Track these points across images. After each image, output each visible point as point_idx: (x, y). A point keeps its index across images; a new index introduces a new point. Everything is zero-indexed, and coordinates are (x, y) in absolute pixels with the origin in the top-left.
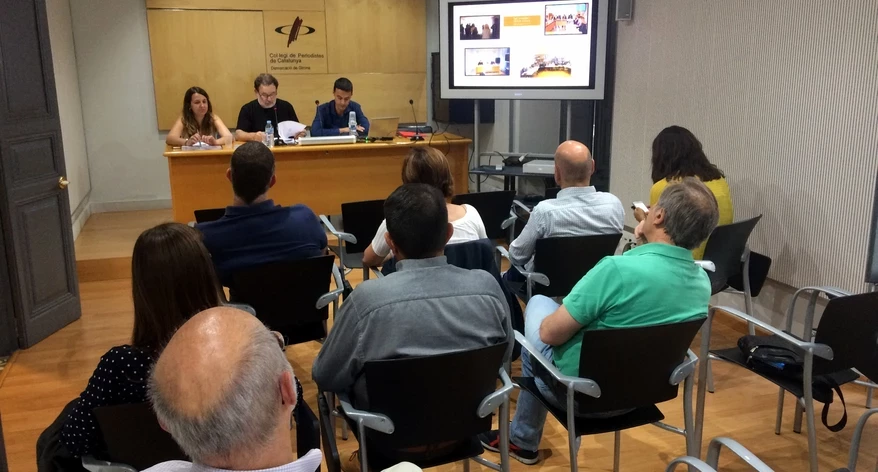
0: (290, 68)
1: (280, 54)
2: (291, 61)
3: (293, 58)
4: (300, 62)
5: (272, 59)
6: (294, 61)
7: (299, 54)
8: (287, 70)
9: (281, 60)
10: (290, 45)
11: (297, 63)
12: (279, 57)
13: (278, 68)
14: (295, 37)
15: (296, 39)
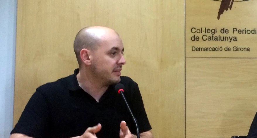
0: (220, 49)
1: (206, 28)
2: (222, 39)
3: (225, 35)
4: (236, 40)
5: (194, 35)
6: (227, 38)
7: (234, 29)
8: (215, 52)
9: (207, 38)
10: (221, 15)
11: (230, 42)
12: (204, 33)
13: (201, 48)
14: (230, 4)
15: (231, 8)
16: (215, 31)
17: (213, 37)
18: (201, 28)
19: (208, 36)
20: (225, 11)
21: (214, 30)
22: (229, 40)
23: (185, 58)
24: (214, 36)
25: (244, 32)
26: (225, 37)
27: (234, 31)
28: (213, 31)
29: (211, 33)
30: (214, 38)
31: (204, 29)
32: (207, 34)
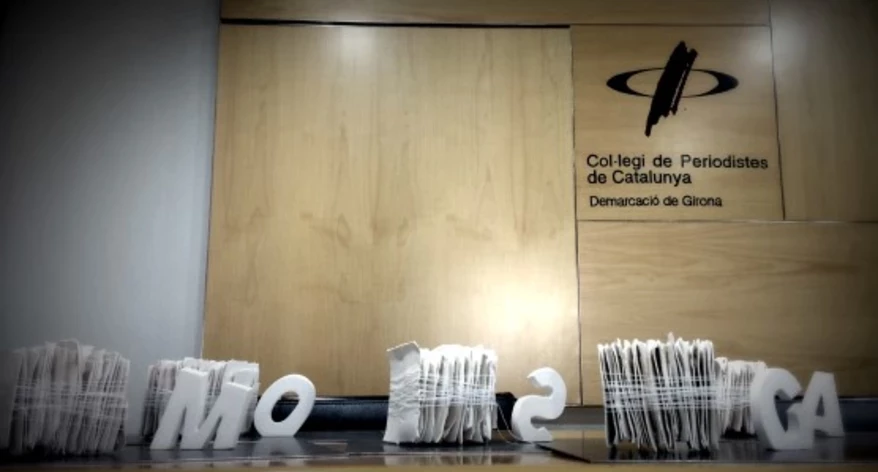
0: (654, 201)
1: (620, 156)
2: (658, 179)
3: (663, 170)
4: (689, 182)
5: (595, 172)
6: (668, 178)
7: (683, 156)
8: (642, 208)
9: (623, 176)
10: (654, 127)
11: (676, 185)
12: (616, 166)
13: (612, 200)
14: (673, 103)
15: (675, 110)
16: (641, 162)
17: (636, 174)
18: (610, 156)
19: (625, 173)
20: (662, 118)
21: (639, 159)
22: (674, 182)
23: (576, 221)
24: (640, 172)
25: (707, 162)
26: (665, 175)
27: (683, 162)
28: (636, 162)
29: (632, 166)
30: (639, 178)
31: (615, 158)
32: (623, 168)
